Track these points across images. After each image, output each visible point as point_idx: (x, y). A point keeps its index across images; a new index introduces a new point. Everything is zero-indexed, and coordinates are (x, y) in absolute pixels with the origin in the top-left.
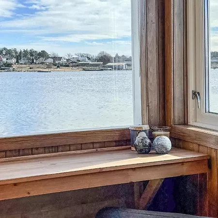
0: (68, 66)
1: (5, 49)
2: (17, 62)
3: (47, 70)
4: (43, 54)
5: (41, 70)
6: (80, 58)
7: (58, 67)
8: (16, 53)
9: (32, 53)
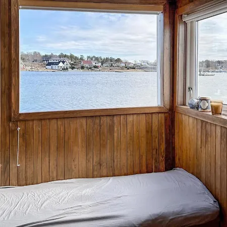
0: (134, 68)
1: (94, 57)
2: (102, 65)
3: (121, 71)
4: (118, 60)
5: (117, 71)
6: (143, 64)
7: (128, 69)
8: (101, 59)
9: (111, 60)
